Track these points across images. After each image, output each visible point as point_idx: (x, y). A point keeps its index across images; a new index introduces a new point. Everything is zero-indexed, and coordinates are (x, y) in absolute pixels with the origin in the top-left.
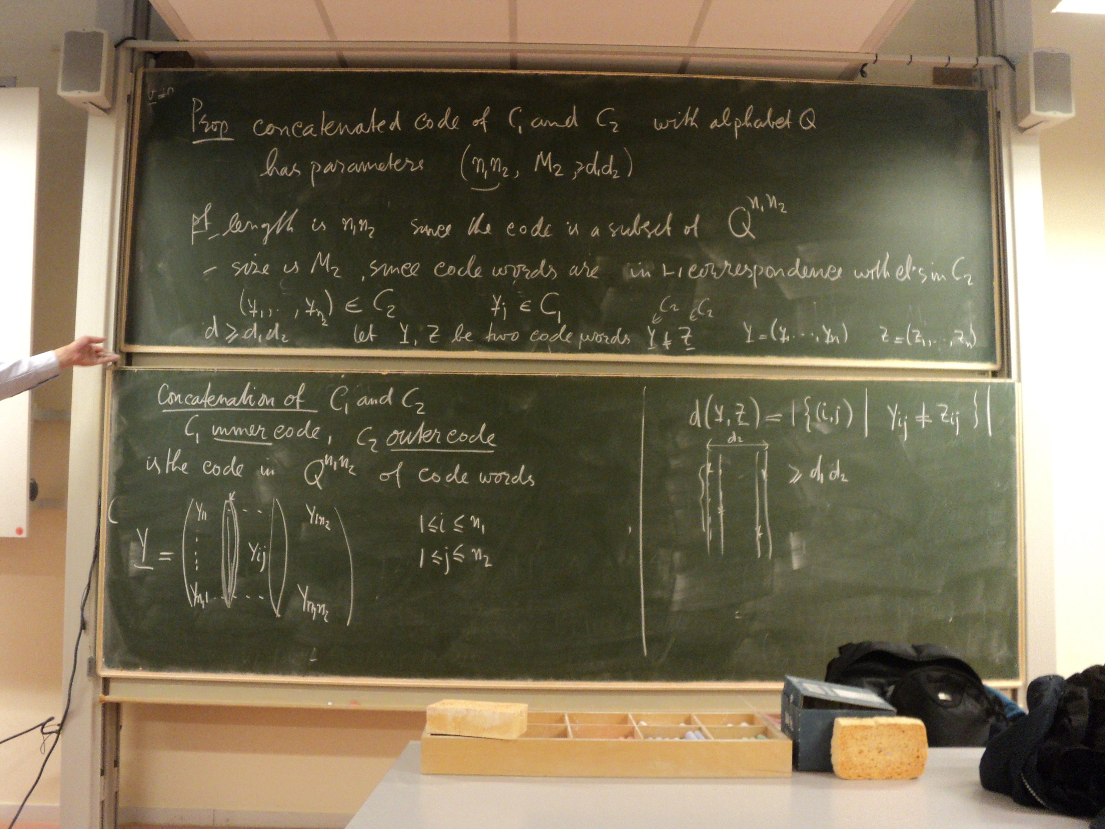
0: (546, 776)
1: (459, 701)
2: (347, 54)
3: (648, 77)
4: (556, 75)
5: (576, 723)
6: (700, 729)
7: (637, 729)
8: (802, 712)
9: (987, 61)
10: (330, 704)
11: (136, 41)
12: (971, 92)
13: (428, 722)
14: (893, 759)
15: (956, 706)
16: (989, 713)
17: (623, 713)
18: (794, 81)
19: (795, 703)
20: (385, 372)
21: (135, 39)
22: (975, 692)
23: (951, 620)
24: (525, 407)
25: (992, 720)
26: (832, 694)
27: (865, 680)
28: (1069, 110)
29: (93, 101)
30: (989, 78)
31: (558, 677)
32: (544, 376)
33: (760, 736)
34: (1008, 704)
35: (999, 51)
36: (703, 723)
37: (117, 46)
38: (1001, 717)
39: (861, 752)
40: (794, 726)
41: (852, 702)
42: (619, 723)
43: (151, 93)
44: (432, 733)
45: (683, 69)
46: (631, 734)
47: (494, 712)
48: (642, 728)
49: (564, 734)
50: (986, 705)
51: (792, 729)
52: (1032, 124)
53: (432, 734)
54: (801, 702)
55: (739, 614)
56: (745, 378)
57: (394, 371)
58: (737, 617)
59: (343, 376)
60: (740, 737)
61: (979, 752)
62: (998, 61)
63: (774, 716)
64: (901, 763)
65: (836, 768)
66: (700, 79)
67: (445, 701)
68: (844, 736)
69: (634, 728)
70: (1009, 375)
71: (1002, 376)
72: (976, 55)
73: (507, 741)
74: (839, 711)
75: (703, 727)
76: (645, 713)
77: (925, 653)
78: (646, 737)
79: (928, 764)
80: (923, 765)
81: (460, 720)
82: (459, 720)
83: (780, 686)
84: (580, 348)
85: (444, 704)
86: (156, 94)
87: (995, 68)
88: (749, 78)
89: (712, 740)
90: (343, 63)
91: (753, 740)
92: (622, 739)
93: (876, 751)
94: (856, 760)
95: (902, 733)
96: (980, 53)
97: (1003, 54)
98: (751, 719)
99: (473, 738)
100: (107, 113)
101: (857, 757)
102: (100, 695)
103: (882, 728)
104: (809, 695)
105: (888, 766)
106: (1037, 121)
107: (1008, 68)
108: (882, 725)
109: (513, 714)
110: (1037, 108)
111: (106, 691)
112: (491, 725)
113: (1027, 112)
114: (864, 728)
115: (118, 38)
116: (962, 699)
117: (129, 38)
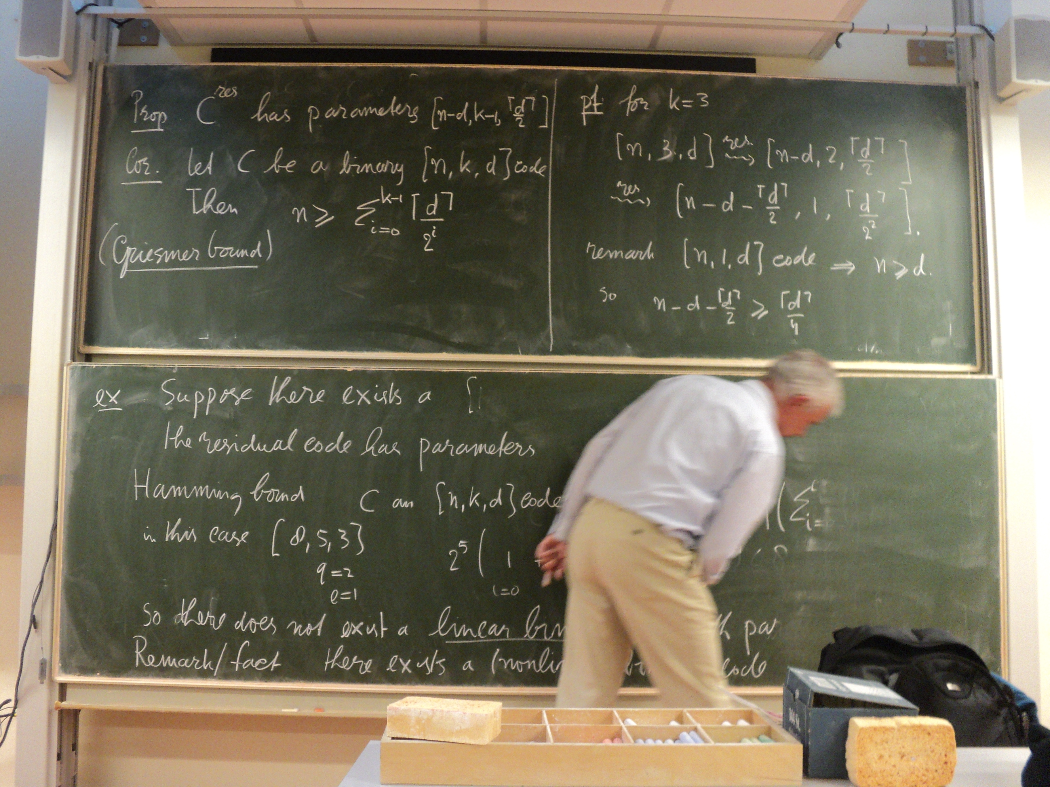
1: (424, 699)
5: (556, 723)
6: (695, 729)
7: (625, 729)
8: (812, 712)
9: (965, 29)
11: (98, 7)
13: (388, 725)
14: (917, 765)
15: (966, 697)
16: (1001, 704)
19: (802, 700)
21: (97, 5)
22: (983, 682)
25: (1004, 711)
26: (844, 690)
27: (865, 669)
29: (52, 67)
30: (966, 49)
33: (764, 737)
34: (1017, 693)
35: (977, 21)
36: (697, 720)
37: (78, 13)
38: (1013, 709)
39: (881, 757)
40: (801, 725)
41: (867, 699)
42: (603, 723)
44: (393, 736)
46: (617, 735)
47: (464, 713)
48: (630, 728)
49: (542, 737)
50: (997, 696)
51: (800, 729)
52: (1012, 94)
53: (393, 738)
54: (810, 699)
60: (742, 740)
62: (975, 30)
64: (927, 770)
65: (853, 775)
67: (408, 699)
68: (862, 739)
69: (621, 728)
72: (951, 25)
73: (480, 746)
74: (855, 710)
75: (699, 726)
76: (631, 709)
77: (926, 639)
78: (636, 739)
80: (952, 772)
81: (425, 722)
82: (423, 721)
85: (407, 702)
87: (972, 39)
89: (712, 743)
91: (757, 743)
92: (608, 743)
93: (898, 757)
94: (876, 766)
95: (927, 736)
96: (956, 23)
97: (981, 24)
98: (749, 717)
99: (439, 743)
100: (67, 80)
101: (876, 762)
102: (57, 701)
103: (905, 730)
104: (820, 691)
105: (912, 773)
106: (1017, 91)
107: (988, 38)
108: (905, 726)
109: (486, 715)
110: (1019, 77)
111: (63, 697)
112: (461, 727)
113: (1008, 80)
114: (886, 730)
115: (79, 6)
116: (971, 689)
117: (91, 5)
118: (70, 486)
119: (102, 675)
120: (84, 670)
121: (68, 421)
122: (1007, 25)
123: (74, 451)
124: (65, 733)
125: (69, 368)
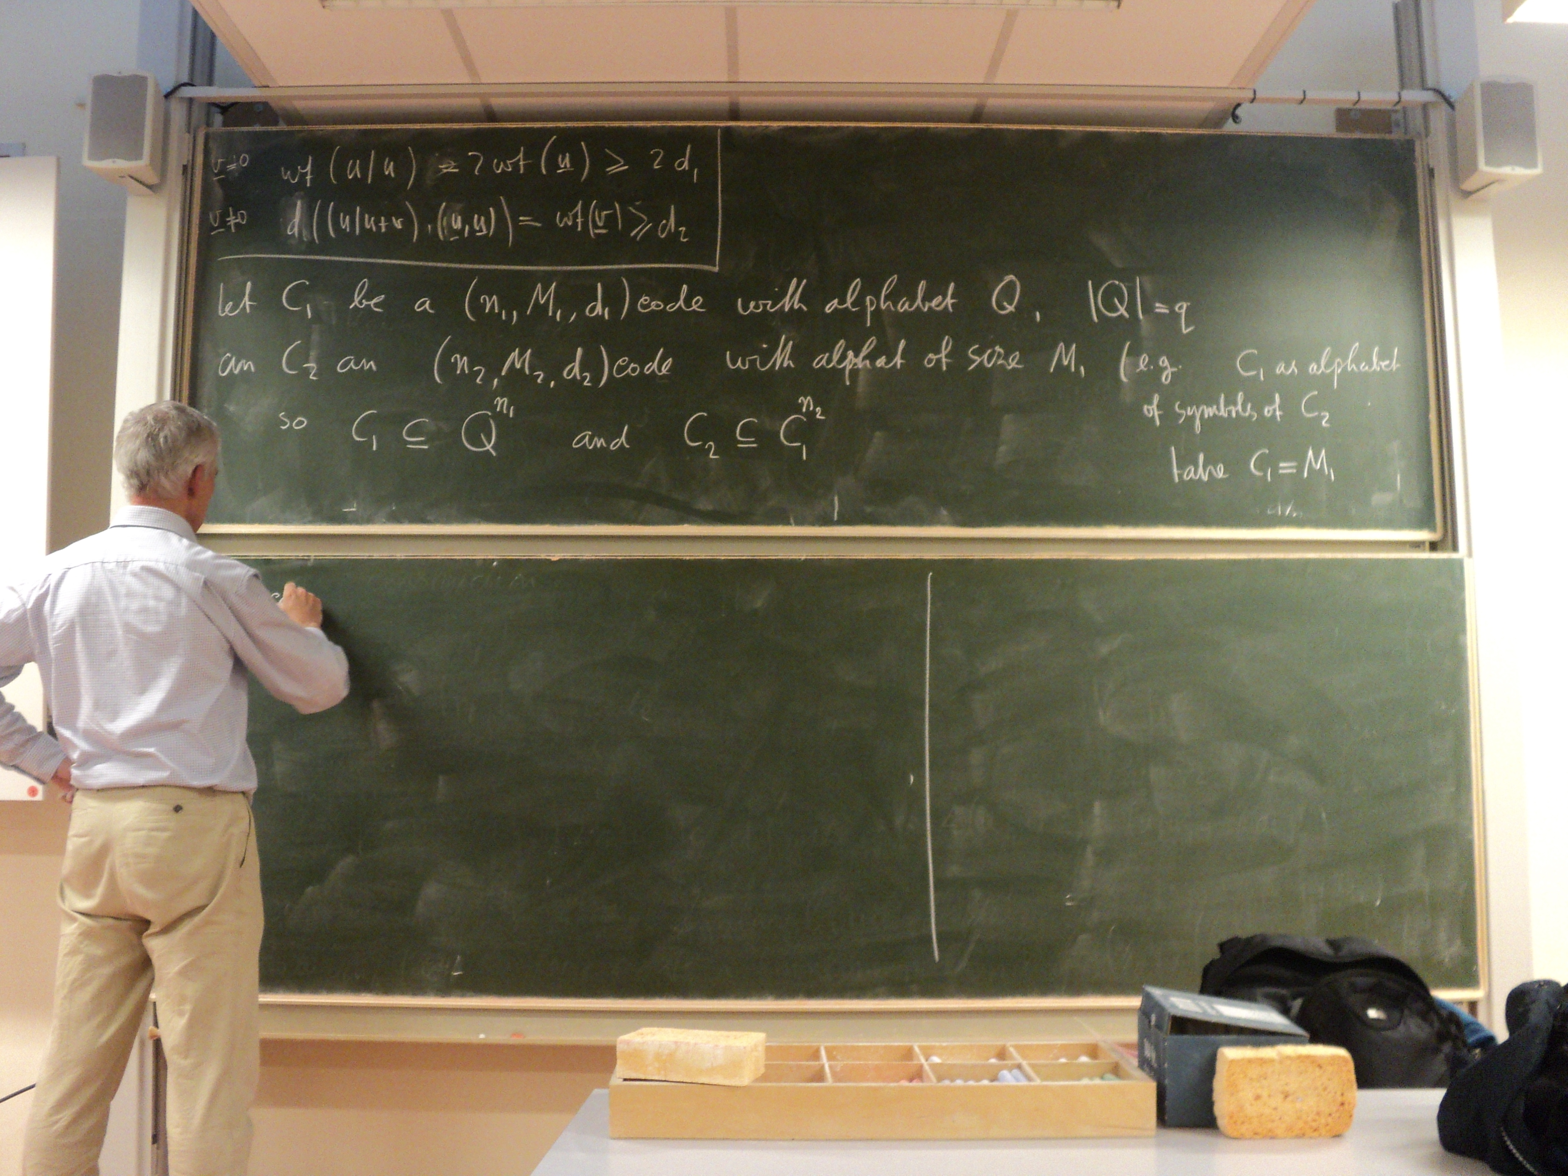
0: (793, 1139)
1: (663, 1029)
2: (498, 103)
3: (928, 128)
4: (795, 128)
5: (838, 1060)
6: (1019, 1067)
7: (926, 1067)
8: (1171, 1041)
9: (1414, 96)
10: (482, 1036)
11: (194, 88)
12: (1391, 143)
13: (619, 1062)
14: (1305, 1107)
15: (1394, 1027)
16: (1442, 1037)
17: (907, 1044)
18: (1138, 131)
19: (1159, 1026)
20: (555, 558)
21: (193, 85)
22: (1419, 1005)
23: (1378, 903)
24: (759, 604)
25: (1447, 1048)
26: (1213, 1013)
27: (1260, 991)
28: (1534, 165)
29: (133, 175)
30: (1417, 121)
31: (811, 994)
32: (786, 559)
33: (1108, 1076)
34: (1469, 1024)
35: (1430, 83)
36: (1025, 1057)
37: (168, 96)
38: (1460, 1044)
39: (1258, 1097)
40: (1158, 1057)
41: (1242, 1024)
42: (901, 1060)
43: (216, 163)
44: (625, 1077)
45: (977, 116)
46: (918, 1075)
47: (717, 1046)
48: (934, 1066)
49: (819, 1076)
50: (1436, 1024)
51: (1155, 1065)
52: (1479, 186)
53: (625, 1080)
54: (1167, 1025)
55: (1071, 899)
56: (1074, 558)
57: (568, 555)
58: (1069, 904)
59: (495, 564)
60: (1079, 1078)
61: (1435, 1097)
62: (1428, 96)
63: (1127, 1046)
64: (1318, 1114)
65: (1222, 1122)
66: (1001, 131)
67: (645, 1030)
68: (1233, 1075)
69: (921, 1066)
70: (1455, 548)
71: (1444, 550)
72: (1397, 88)
73: (737, 1088)
74: (1223, 1037)
75: (1024, 1063)
76: (937, 1044)
77: (1345, 951)
78: (940, 1079)
79: (1359, 1113)
80: (1350, 1116)
81: (667, 1058)
82: (664, 1058)
83: (1135, 1002)
84: (836, 518)
85: (642, 1034)
86: (224, 164)
87: (1425, 107)
88: (1071, 128)
89: (1038, 1082)
90: (491, 115)
91: (1097, 1081)
92: (905, 1083)
93: (1281, 1096)
94: (1251, 1110)
95: (1317, 1069)
96: (1403, 85)
97: (1437, 87)
98: (1093, 1051)
99: (684, 1085)
100: (154, 191)
101: (1252, 1105)
103: (1289, 1062)
104: (1179, 1014)
105: (1299, 1118)
106: (1484, 183)
107: (1445, 106)
108: (1288, 1058)
109: (745, 1048)
110: (1488, 163)
112: (712, 1064)
113: (1473, 168)
114: (1262, 1062)
115: (168, 87)
116: (1401, 1017)
117: (185, 85)
122: (1471, 88)
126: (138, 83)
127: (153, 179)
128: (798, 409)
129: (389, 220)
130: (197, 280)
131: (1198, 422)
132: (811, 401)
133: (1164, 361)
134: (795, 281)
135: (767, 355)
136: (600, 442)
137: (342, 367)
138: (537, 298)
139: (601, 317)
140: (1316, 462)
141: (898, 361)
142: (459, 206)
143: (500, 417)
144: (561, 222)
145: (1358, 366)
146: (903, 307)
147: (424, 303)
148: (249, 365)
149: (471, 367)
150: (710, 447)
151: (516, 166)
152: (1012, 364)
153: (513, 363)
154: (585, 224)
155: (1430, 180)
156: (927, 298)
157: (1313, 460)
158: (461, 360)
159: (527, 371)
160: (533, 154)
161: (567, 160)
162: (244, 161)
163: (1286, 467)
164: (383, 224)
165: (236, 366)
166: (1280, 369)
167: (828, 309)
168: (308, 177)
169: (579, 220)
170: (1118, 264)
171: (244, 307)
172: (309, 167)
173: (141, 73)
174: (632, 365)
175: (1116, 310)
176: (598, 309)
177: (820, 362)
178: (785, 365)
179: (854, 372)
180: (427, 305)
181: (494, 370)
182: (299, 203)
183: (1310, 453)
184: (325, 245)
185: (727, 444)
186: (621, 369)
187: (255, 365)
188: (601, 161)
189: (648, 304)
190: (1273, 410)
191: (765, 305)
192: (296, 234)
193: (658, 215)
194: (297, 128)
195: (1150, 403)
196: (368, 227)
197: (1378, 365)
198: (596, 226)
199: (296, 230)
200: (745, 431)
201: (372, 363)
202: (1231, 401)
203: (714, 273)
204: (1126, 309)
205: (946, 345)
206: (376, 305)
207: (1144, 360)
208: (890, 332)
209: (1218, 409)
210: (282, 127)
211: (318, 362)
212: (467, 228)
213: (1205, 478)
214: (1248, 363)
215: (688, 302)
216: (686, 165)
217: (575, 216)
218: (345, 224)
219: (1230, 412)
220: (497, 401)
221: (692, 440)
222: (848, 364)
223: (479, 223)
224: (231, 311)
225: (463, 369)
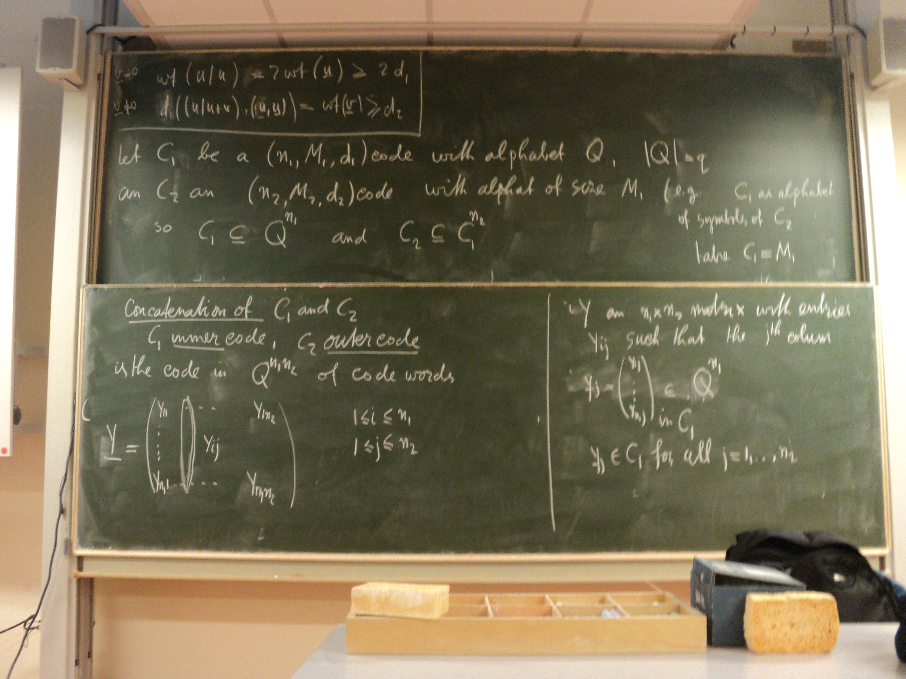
0: (467, 655)
2: (287, 36)
3: (547, 51)
4: (467, 51)
5: (496, 604)
6: (615, 608)
7: (555, 609)
8: (715, 590)
9: (841, 30)
10: (276, 577)
11: (105, 27)
12: (826, 59)
13: (353, 604)
14: (805, 633)
15: (852, 586)
16: (881, 593)
17: (541, 595)
18: (673, 52)
19: (706, 581)
20: (322, 286)
22: (866, 573)
24: (445, 313)
25: (885, 600)
29: (67, 78)
30: (843, 45)
31: (477, 551)
33: (673, 613)
35: (851, 21)
36: (619, 603)
37: (89, 32)
39: (774, 627)
40: (706, 603)
41: (762, 579)
42: (536, 604)
43: (118, 74)
45: (577, 43)
46: (549, 613)
47: (417, 594)
48: (559, 608)
49: (485, 613)
50: (877, 583)
51: (704, 606)
52: (882, 83)
53: (357, 615)
54: (713, 580)
55: (636, 493)
58: (634, 496)
60: (653, 615)
62: (850, 30)
64: (814, 637)
65: (750, 643)
66: (591, 52)
68: (757, 611)
69: (552, 608)
72: (830, 26)
73: (431, 621)
74: (750, 588)
75: (619, 606)
76: (561, 595)
77: (816, 539)
78: (564, 615)
79: (841, 638)
80: (835, 640)
81: (384, 601)
82: (382, 601)
84: (492, 278)
85: (368, 586)
86: (123, 74)
87: (848, 37)
88: (633, 50)
89: (628, 617)
90: (283, 44)
91: (667, 617)
92: (540, 618)
93: (789, 627)
94: (770, 634)
95: (813, 608)
96: (833, 23)
97: (855, 23)
98: (662, 599)
100: (80, 89)
101: (770, 631)
102: (75, 571)
103: (795, 604)
104: (720, 572)
105: (801, 640)
106: (885, 80)
107: (859, 36)
108: (794, 601)
109: (435, 594)
110: (888, 67)
111: (80, 568)
112: (414, 605)
113: (879, 70)
114: (777, 603)
115: (89, 25)
116: (855, 580)
117: (99, 25)
118: (86, 388)
119: (114, 548)
120: (98, 545)
121: (84, 334)
122: (877, 23)
123: (89, 359)
124: (83, 599)
125: (84, 289)
126: (69, 23)
127: (79, 81)
128: (469, 219)
129: (221, 107)
130: (106, 142)
131: (712, 228)
132: (477, 213)
133: (691, 190)
134: (467, 142)
135: (450, 187)
136: (349, 239)
137: (193, 194)
138: (311, 152)
139: (349, 165)
140: (784, 251)
141: (530, 189)
142: (264, 98)
143: (288, 225)
144: (325, 106)
145: (809, 193)
146: (533, 157)
147: (243, 156)
148: (137, 194)
149: (270, 195)
150: (416, 242)
151: (298, 74)
152: (599, 191)
153: (296, 192)
154: (340, 109)
155: (851, 80)
156: (548, 151)
157: (781, 249)
158: (265, 190)
159: (305, 197)
160: (309, 67)
161: (329, 71)
162: (135, 71)
163: (766, 254)
164: (218, 109)
165: (129, 194)
166: (761, 195)
167: (487, 159)
168: (173, 81)
169: (337, 106)
170: (662, 131)
171: (134, 159)
172: (174, 75)
173: (72, 16)
174: (368, 193)
175: (661, 158)
176: (348, 159)
177: (482, 190)
178: (461, 192)
179: (503, 197)
180: (245, 158)
181: (285, 195)
182: (168, 97)
183: (780, 245)
184: (183, 121)
185: (425, 240)
186: (361, 195)
187: (140, 194)
188: (349, 71)
189: (378, 156)
190: (757, 219)
191: (449, 157)
192: (166, 116)
193: (384, 103)
194: (166, 52)
195: (682, 214)
196: (209, 110)
197: (820, 192)
198: (346, 109)
199: (166, 113)
200: (436, 233)
201: (211, 192)
202: (732, 213)
203: (418, 138)
204: (668, 159)
205: (559, 180)
206: (214, 157)
207: (679, 189)
208: (524, 173)
209: (724, 218)
210: (159, 52)
211: (179, 191)
212: (269, 111)
213: (716, 260)
214: (741, 191)
215: (402, 155)
216: (401, 73)
217: (334, 104)
218: (195, 109)
219: (731, 222)
220: (287, 216)
221: (404, 237)
222: (499, 192)
223: (276, 109)
224: (126, 161)
225: (266, 196)
